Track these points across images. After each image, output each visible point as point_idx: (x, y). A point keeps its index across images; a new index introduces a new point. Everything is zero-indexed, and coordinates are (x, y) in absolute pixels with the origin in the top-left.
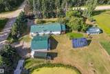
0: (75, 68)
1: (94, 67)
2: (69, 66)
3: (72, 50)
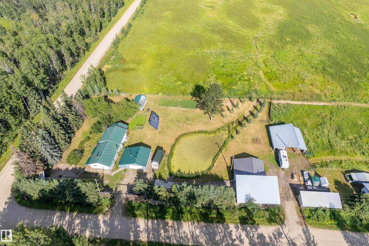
0: (180, 136)
2: (177, 140)
3: (159, 132)
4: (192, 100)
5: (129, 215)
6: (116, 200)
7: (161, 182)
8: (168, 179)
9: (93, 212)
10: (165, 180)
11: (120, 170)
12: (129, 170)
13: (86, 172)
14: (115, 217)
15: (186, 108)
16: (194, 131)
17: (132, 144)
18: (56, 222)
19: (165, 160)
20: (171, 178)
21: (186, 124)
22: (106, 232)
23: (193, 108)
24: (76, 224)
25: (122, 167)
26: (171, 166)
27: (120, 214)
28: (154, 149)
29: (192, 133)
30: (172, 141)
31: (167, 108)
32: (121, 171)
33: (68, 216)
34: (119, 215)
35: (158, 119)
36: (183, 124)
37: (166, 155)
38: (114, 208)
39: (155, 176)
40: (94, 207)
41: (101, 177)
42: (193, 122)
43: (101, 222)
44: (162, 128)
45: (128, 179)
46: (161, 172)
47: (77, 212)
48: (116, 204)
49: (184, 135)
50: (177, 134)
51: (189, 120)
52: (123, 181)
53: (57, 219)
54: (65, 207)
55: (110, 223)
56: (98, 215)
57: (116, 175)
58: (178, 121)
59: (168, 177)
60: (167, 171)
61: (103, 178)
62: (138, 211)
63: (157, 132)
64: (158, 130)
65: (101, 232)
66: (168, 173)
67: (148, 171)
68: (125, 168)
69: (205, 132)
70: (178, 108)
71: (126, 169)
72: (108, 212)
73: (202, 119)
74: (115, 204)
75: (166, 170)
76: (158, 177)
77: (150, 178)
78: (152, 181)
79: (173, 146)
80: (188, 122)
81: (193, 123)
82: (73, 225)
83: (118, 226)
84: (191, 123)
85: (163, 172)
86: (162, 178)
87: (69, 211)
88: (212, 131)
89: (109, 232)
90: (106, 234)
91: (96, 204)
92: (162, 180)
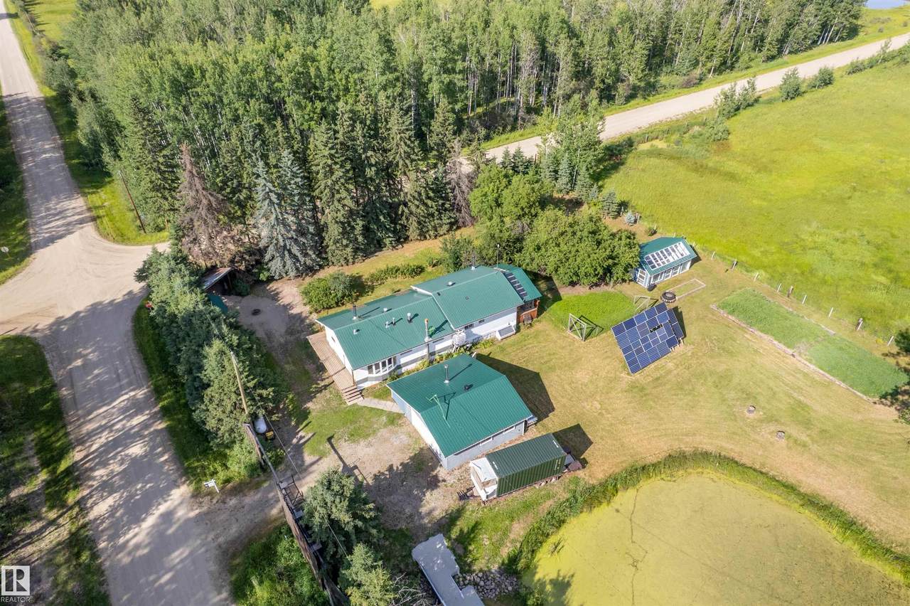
0: (703, 457)
1: (771, 419)
2: (676, 461)
3: (632, 387)
4: (891, 361)
5: (231, 570)
6: (266, 485)
7: (445, 562)
8: (486, 575)
9: (187, 458)
10: (465, 568)
11: (380, 407)
12: (405, 429)
13: (306, 345)
14: (200, 534)
15: (828, 372)
16: (792, 481)
17: (507, 360)
18: (114, 407)
19: (549, 497)
20: (498, 585)
21: (773, 428)
22: (129, 554)
23: (864, 393)
24: (127, 452)
25: (395, 404)
26: (553, 540)
27: (221, 540)
28: (554, 423)
29: (773, 479)
30: (653, 448)
31: (740, 327)
32: (380, 412)
33: (145, 417)
34: (217, 537)
35: (672, 343)
36: (761, 421)
37: (576, 481)
38: (233, 502)
39: (452, 519)
40: (206, 452)
41: (322, 384)
42: (814, 441)
43: (163, 508)
44: (657, 379)
45: (370, 451)
46: (489, 524)
47: (166, 428)
48: (251, 498)
49: (726, 462)
50: (698, 438)
51: (807, 424)
52: (353, 445)
53: (126, 402)
54: (170, 390)
55: (170, 535)
56: (184, 483)
57: (357, 410)
58: (749, 396)
59: (495, 568)
60: (513, 541)
61: (321, 391)
62: (267, 583)
63: (627, 378)
64: (637, 375)
65: (122, 540)
66: (506, 551)
67: (451, 480)
68: (401, 412)
69: (849, 525)
70: (790, 351)
71: (400, 416)
72: (208, 498)
73: (876, 457)
74: (252, 493)
75: (512, 536)
76: (454, 533)
77: (430, 513)
78: (423, 527)
79: (638, 472)
80: (793, 431)
81: (814, 447)
82: (120, 449)
83: (170, 570)
84: (804, 438)
85: (496, 530)
86: (466, 552)
87: (163, 408)
88: (899, 550)
89: (132, 560)
90: (119, 560)
91: (218, 445)
92: (460, 559)
